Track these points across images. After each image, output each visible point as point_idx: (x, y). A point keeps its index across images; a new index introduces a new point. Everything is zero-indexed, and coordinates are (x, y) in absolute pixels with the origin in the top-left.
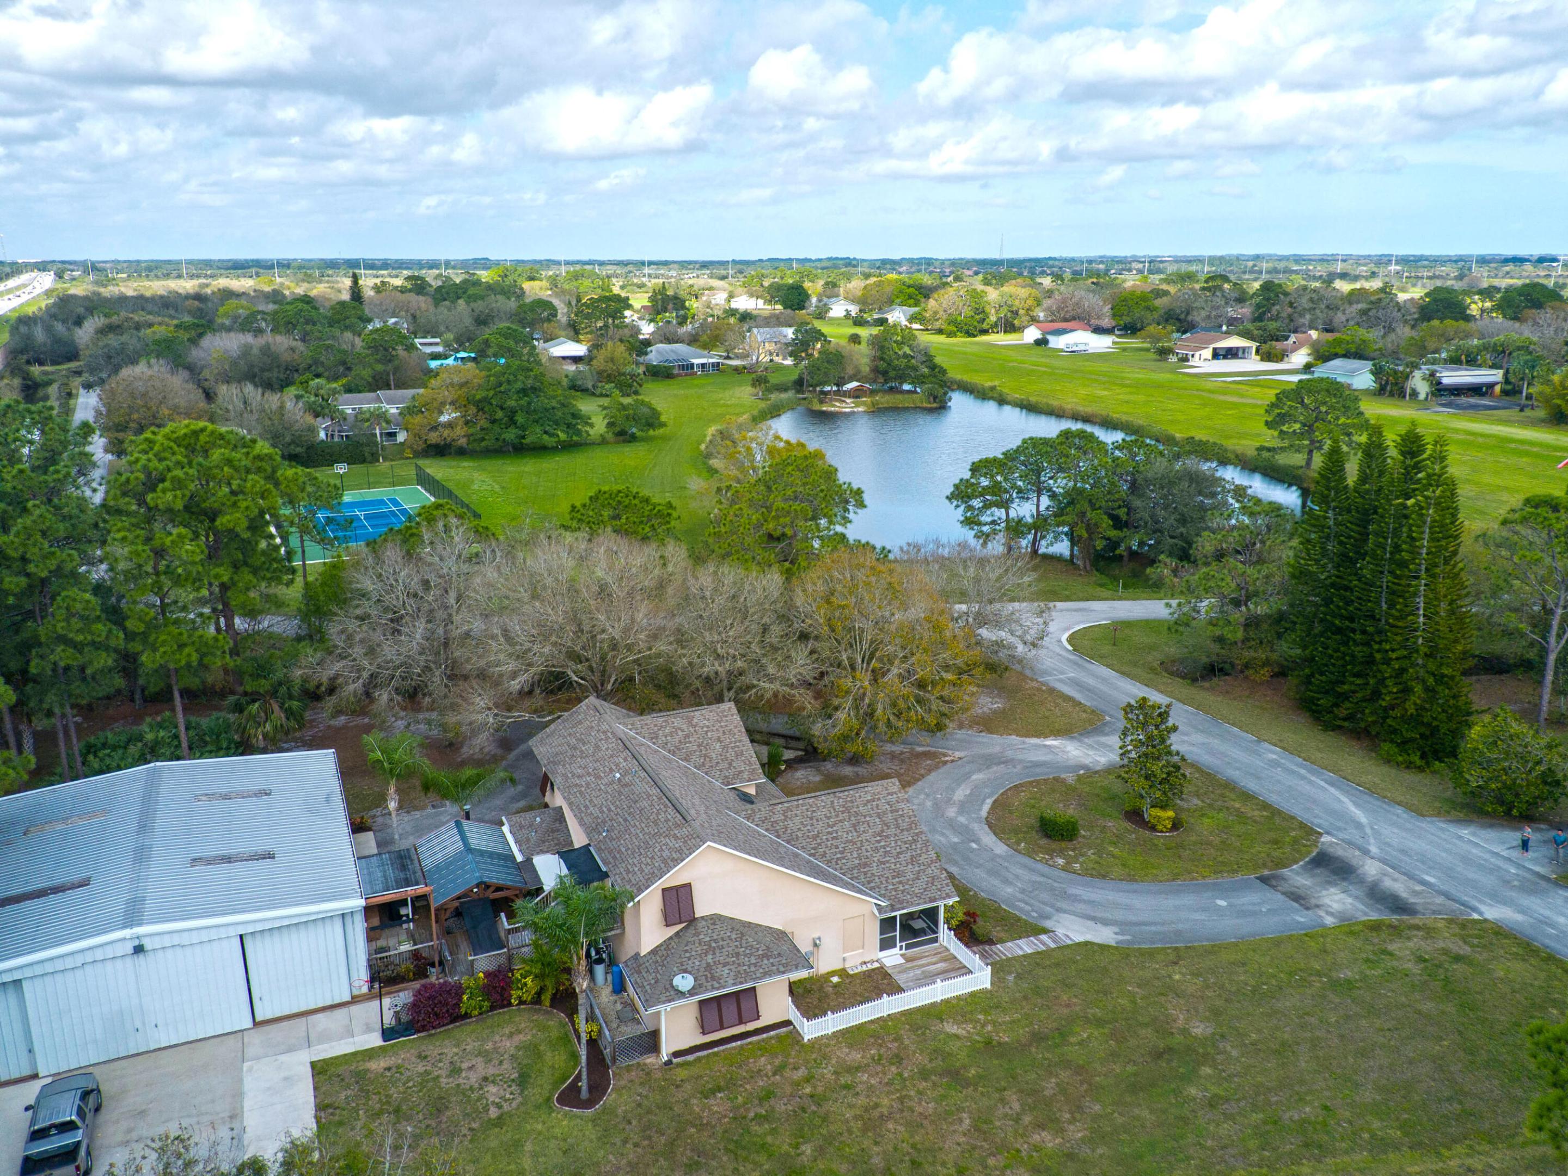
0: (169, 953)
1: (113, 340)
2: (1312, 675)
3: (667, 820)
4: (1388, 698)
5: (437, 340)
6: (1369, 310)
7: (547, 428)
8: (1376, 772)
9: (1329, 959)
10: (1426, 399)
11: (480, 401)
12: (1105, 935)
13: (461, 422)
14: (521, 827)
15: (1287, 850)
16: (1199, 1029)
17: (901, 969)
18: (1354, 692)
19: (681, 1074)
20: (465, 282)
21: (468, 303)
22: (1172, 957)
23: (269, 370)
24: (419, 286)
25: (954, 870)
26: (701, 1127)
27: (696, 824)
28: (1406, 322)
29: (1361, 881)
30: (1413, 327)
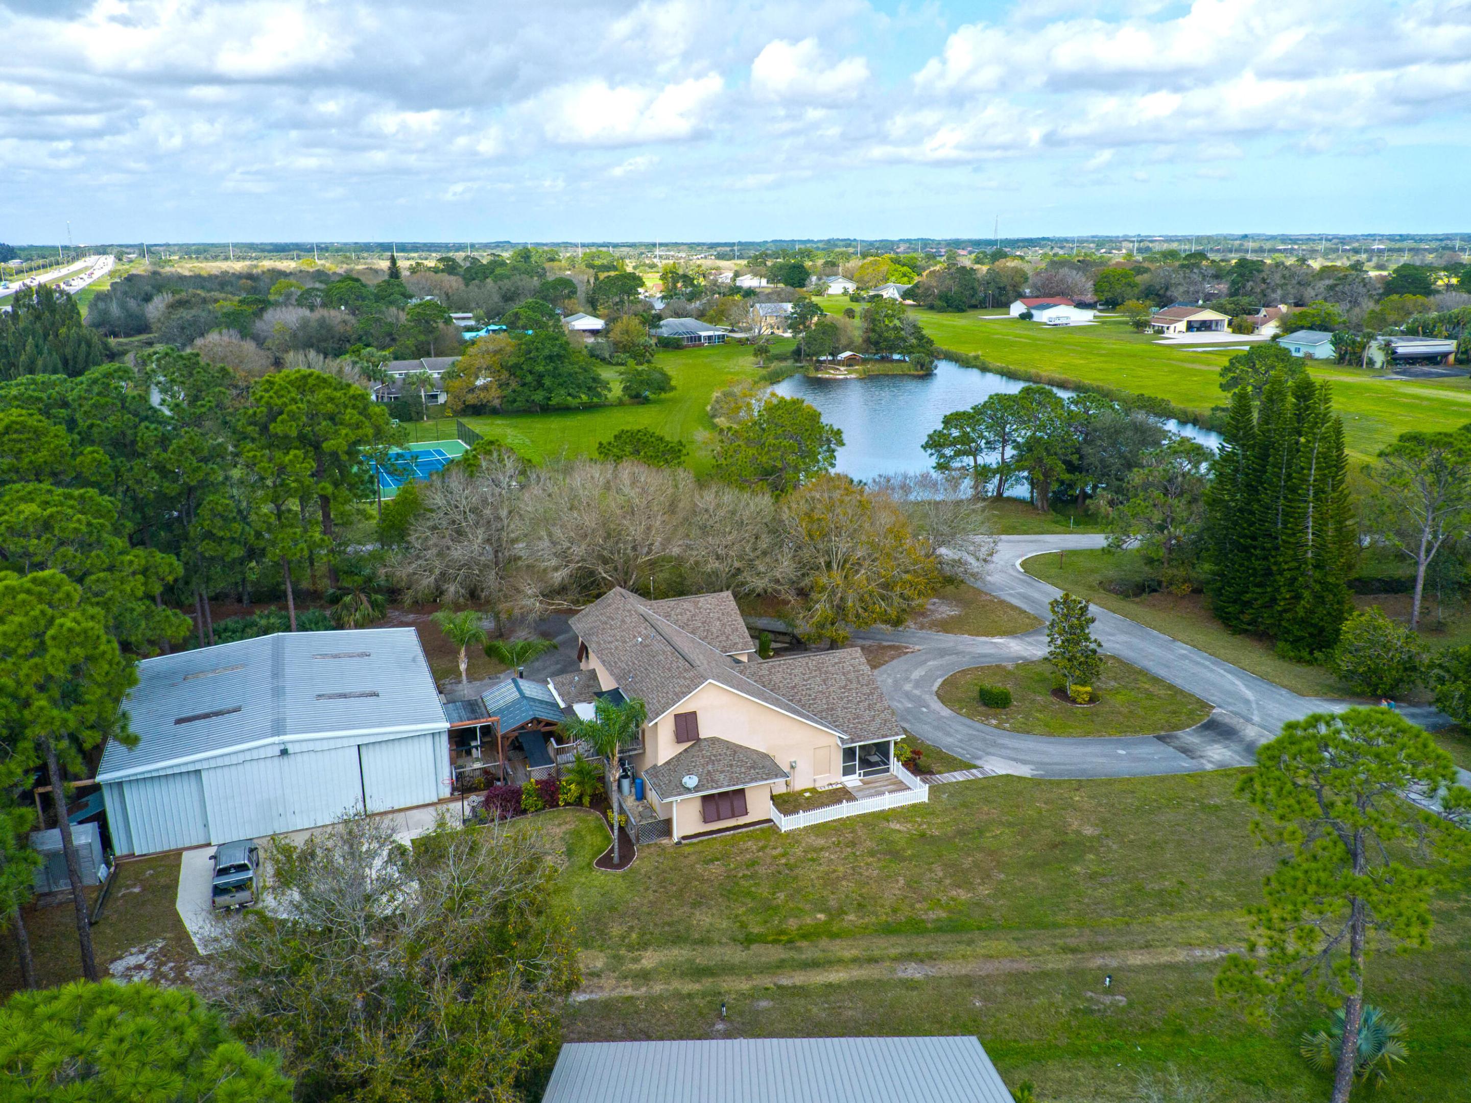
0: (306, 756)
1: (186, 314)
2: (1223, 588)
3: (678, 667)
4: (1282, 603)
5: (470, 315)
6: (1336, 285)
7: (571, 391)
8: (1268, 663)
9: (1204, 791)
10: (1382, 367)
11: (512, 367)
12: (1024, 771)
13: (495, 386)
14: (563, 684)
15: (1183, 718)
16: (1088, 831)
17: (859, 789)
18: (1256, 600)
19: (688, 850)
20: (490, 263)
21: (495, 282)
22: (1075, 786)
23: (325, 340)
24: (451, 267)
25: (906, 725)
26: (703, 881)
27: (701, 669)
28: (1371, 296)
29: (1241, 740)
30: (1377, 302)
